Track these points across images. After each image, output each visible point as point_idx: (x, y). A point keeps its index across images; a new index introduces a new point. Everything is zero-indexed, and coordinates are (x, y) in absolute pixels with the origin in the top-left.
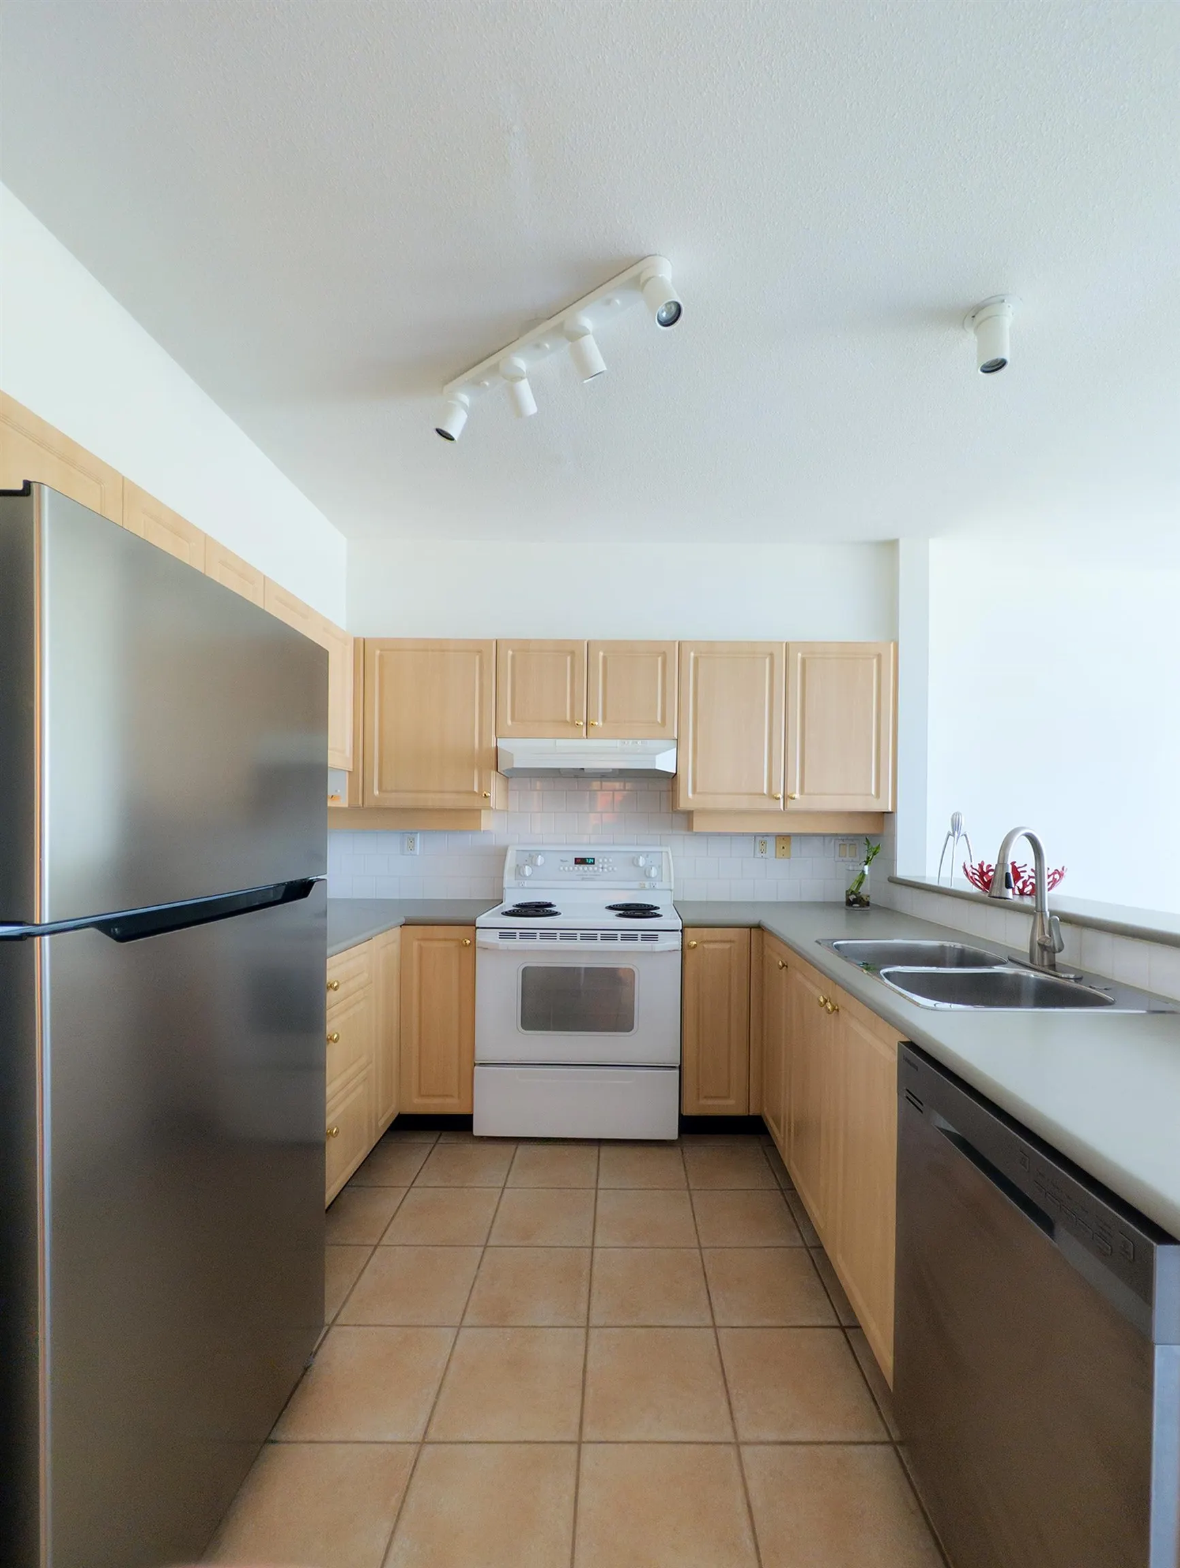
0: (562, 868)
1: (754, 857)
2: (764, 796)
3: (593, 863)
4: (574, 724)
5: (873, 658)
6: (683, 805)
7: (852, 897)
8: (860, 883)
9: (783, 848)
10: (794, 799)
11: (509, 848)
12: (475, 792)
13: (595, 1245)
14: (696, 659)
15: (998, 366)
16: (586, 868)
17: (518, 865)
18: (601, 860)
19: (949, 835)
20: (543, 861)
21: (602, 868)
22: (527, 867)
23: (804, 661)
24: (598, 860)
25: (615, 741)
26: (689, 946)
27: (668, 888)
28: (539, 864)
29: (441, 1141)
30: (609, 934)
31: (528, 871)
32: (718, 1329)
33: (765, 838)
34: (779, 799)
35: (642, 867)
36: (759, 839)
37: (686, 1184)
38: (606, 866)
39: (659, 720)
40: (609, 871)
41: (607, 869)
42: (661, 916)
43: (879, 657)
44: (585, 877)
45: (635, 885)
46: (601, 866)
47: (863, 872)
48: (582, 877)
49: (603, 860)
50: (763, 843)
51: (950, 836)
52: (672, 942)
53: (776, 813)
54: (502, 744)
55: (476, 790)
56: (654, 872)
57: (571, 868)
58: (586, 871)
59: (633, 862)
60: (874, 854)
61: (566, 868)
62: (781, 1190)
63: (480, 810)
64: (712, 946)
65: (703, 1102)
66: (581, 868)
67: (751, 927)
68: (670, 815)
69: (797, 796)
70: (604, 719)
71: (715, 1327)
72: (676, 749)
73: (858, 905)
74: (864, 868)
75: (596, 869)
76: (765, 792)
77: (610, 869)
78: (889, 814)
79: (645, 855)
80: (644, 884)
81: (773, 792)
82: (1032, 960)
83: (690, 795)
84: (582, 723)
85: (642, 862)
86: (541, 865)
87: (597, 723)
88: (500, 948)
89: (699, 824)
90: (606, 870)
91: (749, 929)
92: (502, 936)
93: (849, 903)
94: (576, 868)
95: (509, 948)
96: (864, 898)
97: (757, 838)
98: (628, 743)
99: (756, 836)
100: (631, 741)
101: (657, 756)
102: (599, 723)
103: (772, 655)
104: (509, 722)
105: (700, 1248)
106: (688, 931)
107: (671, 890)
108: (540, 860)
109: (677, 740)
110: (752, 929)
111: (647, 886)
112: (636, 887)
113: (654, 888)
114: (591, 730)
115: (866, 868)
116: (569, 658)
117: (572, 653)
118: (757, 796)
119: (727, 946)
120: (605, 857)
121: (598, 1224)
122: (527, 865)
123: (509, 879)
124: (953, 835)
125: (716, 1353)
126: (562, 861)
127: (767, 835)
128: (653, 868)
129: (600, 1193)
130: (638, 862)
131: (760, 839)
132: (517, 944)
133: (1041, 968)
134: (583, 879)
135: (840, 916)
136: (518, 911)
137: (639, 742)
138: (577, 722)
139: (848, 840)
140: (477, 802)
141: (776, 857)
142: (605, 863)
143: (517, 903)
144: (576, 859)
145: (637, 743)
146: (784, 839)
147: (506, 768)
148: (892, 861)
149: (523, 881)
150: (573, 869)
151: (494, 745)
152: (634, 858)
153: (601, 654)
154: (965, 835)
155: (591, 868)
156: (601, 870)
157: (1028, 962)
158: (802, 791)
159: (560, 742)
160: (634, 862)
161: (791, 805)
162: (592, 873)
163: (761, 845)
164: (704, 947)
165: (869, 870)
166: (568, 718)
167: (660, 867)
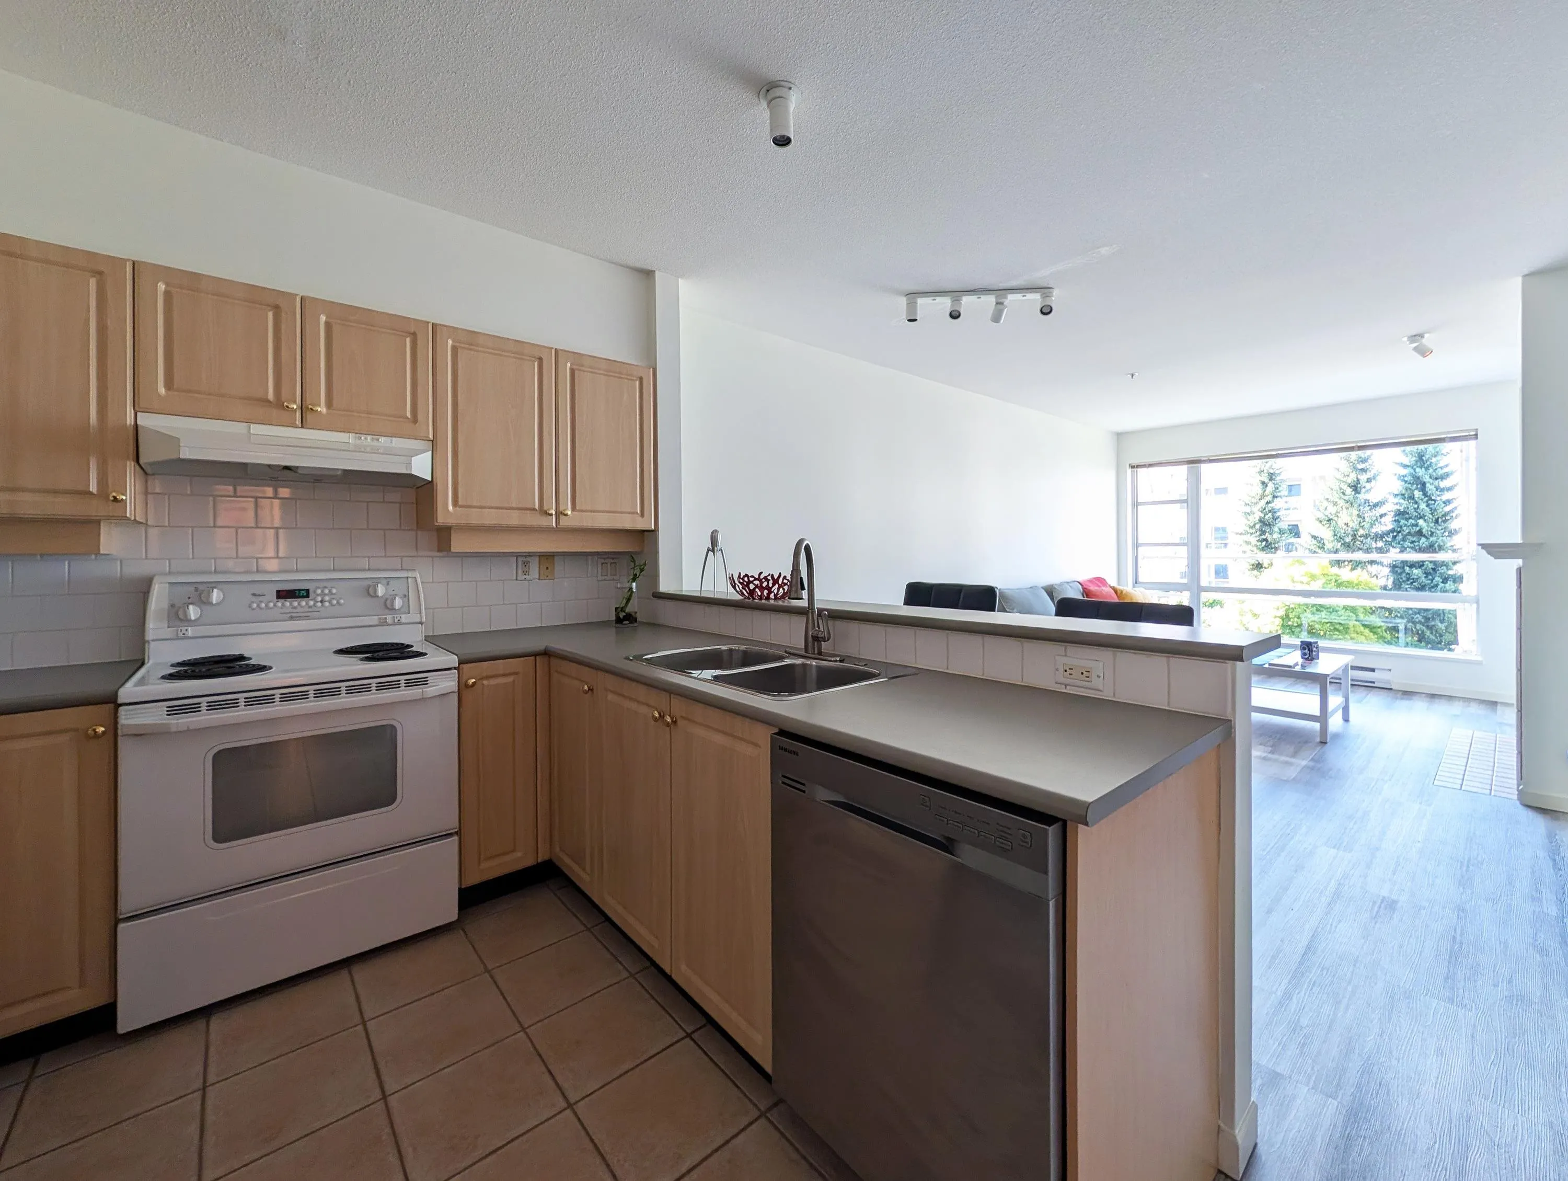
0: (255, 605)
1: (517, 580)
2: (534, 512)
3: (308, 596)
4: (280, 405)
5: (636, 380)
6: (441, 519)
7: (622, 615)
8: (628, 600)
9: (547, 568)
10: (566, 515)
11: (155, 581)
12: (91, 493)
13: (388, 1093)
14: (455, 349)
15: (783, 142)
16: (295, 604)
17: (172, 606)
18: (319, 591)
19: (708, 550)
20: (222, 596)
21: (322, 602)
22: (191, 607)
23: (573, 372)
24: (315, 592)
25: (347, 435)
26: (467, 686)
27: (418, 620)
28: (214, 602)
29: (39, 1072)
30: (358, 686)
31: (193, 612)
32: (575, 1107)
33: (528, 559)
34: (551, 515)
35: (382, 597)
36: (520, 560)
37: (482, 966)
38: (327, 598)
39: (409, 415)
40: (332, 605)
41: (330, 602)
42: (426, 654)
43: (641, 379)
44: (294, 615)
45: (374, 620)
46: (319, 599)
47: (631, 589)
48: (289, 615)
49: (322, 591)
50: (526, 564)
51: (710, 552)
52: (449, 683)
53: (548, 530)
54: (145, 420)
55: (93, 488)
56: (398, 603)
57: (271, 605)
58: (295, 608)
59: (369, 594)
60: (642, 570)
61: (263, 605)
62: (588, 929)
63: (98, 522)
64: (493, 682)
65: (485, 865)
66: (288, 604)
67: (535, 655)
68: (414, 533)
69: (569, 513)
70: (329, 404)
71: (570, 1106)
72: (430, 452)
73: (627, 622)
74: (631, 584)
75: (311, 603)
76: (537, 507)
77: (335, 602)
78: (651, 533)
79: (385, 582)
80: (386, 619)
81: (545, 508)
82: (806, 651)
83: (451, 508)
84: (295, 407)
85: (381, 591)
86: (218, 604)
87: (319, 409)
88: (174, 729)
89: (458, 544)
90: (327, 604)
91: (533, 658)
92: (172, 711)
93: (619, 621)
94: (279, 604)
95: (191, 728)
96: (633, 614)
97: (519, 558)
98: (366, 438)
99: (517, 555)
100: (369, 437)
101: (413, 458)
102: (322, 409)
103: (540, 359)
104: (162, 390)
105: (523, 1029)
106: (465, 666)
107: (421, 623)
108: (216, 596)
109: (433, 441)
110: (537, 657)
111: (389, 621)
112: (376, 623)
113: (399, 623)
114: (309, 417)
115: (634, 584)
116: (270, 315)
117: (277, 309)
118: (528, 512)
119: (510, 679)
120: (325, 587)
121: (382, 1066)
122: (192, 604)
123: (155, 627)
124: (713, 551)
125: (583, 1133)
126: (254, 595)
127: (529, 555)
128: (397, 598)
129: (371, 1025)
130: (375, 591)
131: (524, 559)
132: (205, 718)
133: (813, 656)
134: (292, 618)
135: (610, 634)
136: (186, 671)
137: (382, 439)
138: (286, 404)
139: (608, 558)
140: (94, 509)
141: (539, 579)
142: (325, 595)
143: (180, 660)
144: (278, 592)
145: (378, 440)
146: (547, 558)
147: (151, 460)
148: (655, 577)
149: (184, 629)
150: (275, 605)
151: (130, 421)
152: (369, 586)
153: (323, 318)
154: (721, 550)
155: (304, 603)
156: (319, 604)
157: (803, 653)
158: (574, 508)
159: (256, 429)
160: (370, 592)
161: (564, 522)
162: (307, 609)
163: (524, 566)
164: (483, 684)
165: (636, 588)
166: (271, 396)
167: (406, 596)
